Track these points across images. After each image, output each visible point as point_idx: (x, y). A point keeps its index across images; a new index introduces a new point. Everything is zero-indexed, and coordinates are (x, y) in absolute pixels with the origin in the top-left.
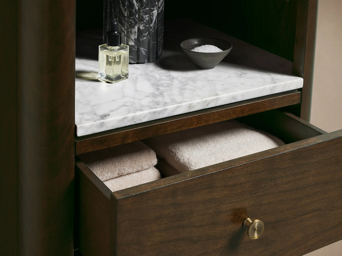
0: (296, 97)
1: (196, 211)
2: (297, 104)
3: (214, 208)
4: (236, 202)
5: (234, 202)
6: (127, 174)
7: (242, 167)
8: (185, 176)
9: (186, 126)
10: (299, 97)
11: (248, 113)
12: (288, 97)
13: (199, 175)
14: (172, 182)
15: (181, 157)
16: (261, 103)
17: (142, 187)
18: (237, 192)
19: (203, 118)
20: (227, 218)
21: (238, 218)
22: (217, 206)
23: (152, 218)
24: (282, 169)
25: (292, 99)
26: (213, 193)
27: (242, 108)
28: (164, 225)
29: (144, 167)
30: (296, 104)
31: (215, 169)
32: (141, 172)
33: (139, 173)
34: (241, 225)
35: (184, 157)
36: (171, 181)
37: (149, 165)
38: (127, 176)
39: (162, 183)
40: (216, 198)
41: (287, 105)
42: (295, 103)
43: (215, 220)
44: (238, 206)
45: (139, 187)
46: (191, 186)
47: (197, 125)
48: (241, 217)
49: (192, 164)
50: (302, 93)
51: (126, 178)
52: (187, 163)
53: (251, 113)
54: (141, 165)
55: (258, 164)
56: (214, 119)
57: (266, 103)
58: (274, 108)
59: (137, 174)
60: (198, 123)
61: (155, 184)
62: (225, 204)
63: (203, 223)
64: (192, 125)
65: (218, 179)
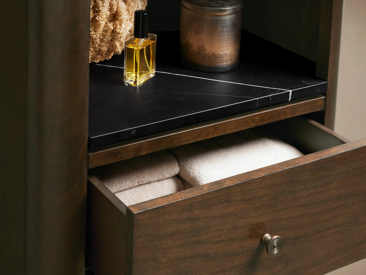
0: (320, 103)
1: (213, 226)
2: (321, 111)
3: (231, 223)
4: (254, 216)
5: (252, 217)
6: (148, 183)
7: (260, 180)
8: (201, 189)
9: (202, 137)
10: (322, 102)
11: (268, 121)
12: (311, 103)
13: (217, 188)
14: (189, 196)
15: (191, 169)
16: (282, 110)
17: (159, 201)
18: (255, 206)
19: (220, 127)
20: (245, 233)
21: (256, 233)
22: (235, 221)
23: (169, 233)
24: (303, 181)
25: (315, 105)
26: (230, 207)
27: (261, 116)
28: (180, 241)
29: (165, 175)
30: (319, 111)
31: (232, 182)
32: (162, 182)
33: (160, 182)
34: (259, 241)
35: (193, 170)
36: (187, 194)
37: (171, 173)
38: (147, 185)
39: (178, 197)
40: (233, 213)
41: (309, 112)
42: (319, 109)
43: (232, 236)
44: (256, 221)
45: (155, 200)
46: (207, 200)
47: (213, 135)
48: (259, 232)
49: (203, 178)
50: (327, 98)
51: (146, 187)
52: (198, 177)
53: (271, 121)
54: (162, 173)
55: (278, 176)
56: (231, 128)
57: (287, 110)
58: (295, 116)
59: (158, 183)
60: (215, 133)
61: (172, 198)
62: (242, 218)
63: (220, 239)
64: (208, 135)
65: (236, 192)
